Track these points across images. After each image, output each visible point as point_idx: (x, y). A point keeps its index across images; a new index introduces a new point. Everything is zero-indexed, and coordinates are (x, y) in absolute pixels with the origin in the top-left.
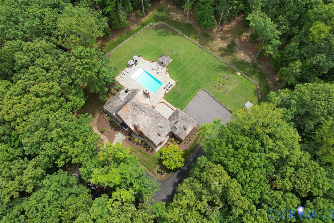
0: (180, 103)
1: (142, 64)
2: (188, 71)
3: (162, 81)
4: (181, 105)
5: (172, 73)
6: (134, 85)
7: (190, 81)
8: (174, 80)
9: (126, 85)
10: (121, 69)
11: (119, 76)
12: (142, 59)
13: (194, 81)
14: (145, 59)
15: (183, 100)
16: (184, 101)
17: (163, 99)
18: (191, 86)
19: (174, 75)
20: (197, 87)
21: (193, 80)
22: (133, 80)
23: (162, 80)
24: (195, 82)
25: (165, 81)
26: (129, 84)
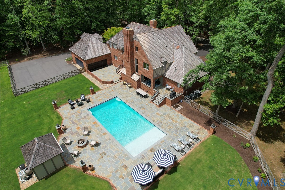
0: (75, 82)
1: (125, 167)
3: (86, 115)
4: (75, 80)
6: (158, 114)
9: (177, 115)
10: (199, 161)
11: (202, 140)
13: (16, 109)
16: (65, 84)
17: (101, 88)
18: (32, 102)
20: (22, 99)
22: (159, 125)
23: (85, 117)
24: (17, 106)
25: (82, 113)
26: (170, 117)
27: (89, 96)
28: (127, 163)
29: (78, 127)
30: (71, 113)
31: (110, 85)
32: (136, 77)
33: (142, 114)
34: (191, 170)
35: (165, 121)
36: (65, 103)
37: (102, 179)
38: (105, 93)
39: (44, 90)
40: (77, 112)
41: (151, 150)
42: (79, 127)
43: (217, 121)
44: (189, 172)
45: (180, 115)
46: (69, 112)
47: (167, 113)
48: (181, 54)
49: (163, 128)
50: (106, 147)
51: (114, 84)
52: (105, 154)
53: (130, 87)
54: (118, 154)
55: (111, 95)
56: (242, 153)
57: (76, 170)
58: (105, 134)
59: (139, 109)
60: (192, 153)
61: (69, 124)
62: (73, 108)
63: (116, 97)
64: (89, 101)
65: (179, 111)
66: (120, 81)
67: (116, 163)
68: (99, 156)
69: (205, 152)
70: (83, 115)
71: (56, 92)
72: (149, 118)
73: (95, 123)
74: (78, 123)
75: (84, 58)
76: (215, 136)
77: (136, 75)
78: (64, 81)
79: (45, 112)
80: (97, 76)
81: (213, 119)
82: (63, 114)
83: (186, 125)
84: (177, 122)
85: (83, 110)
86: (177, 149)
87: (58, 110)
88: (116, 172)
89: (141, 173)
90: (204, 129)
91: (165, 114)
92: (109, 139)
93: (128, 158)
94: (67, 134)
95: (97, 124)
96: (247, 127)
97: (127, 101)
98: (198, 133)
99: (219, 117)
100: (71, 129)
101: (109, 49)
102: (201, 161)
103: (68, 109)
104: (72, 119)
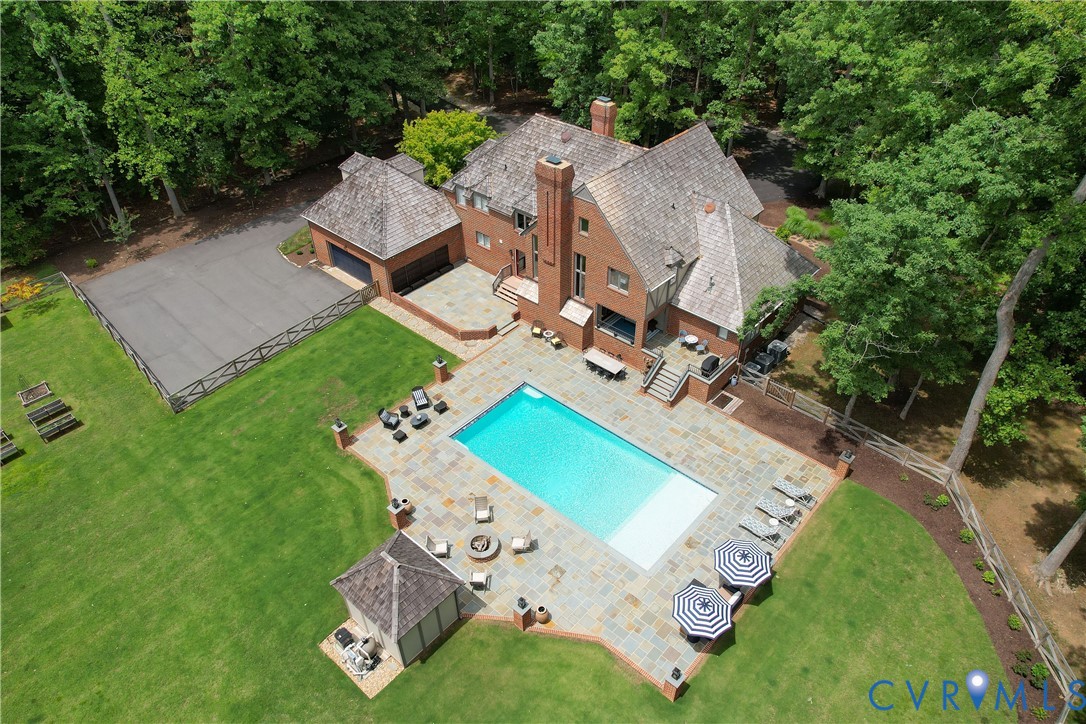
0: (360, 342)
1: (634, 601)
2: (215, 533)
3: (453, 457)
4: (358, 333)
5: (357, 513)
6: (672, 430)
7: (234, 459)
8: (358, 463)
9: (732, 429)
10: (824, 558)
11: (820, 499)
12: (639, 662)
13: (204, 457)
14: (611, 655)
15: (337, 355)
16: (329, 349)
17: (460, 356)
18: (245, 427)
19: (352, 495)
20: (206, 420)
21: (209, 463)
22: (686, 465)
23: (453, 464)
24: (203, 447)
25: (436, 452)
26: (712, 438)
27: (435, 389)
28: (635, 588)
29: (445, 498)
30: (401, 456)
31: (487, 342)
32: (577, 313)
33: (627, 437)
34: (809, 585)
35: (700, 453)
36: (365, 421)
37: (579, 640)
38: (482, 374)
39: (266, 381)
40: (420, 451)
41: (690, 544)
42: (449, 499)
43: (850, 436)
44: (806, 591)
45: (741, 427)
46: (394, 454)
47: (702, 426)
48: (722, 231)
49: (702, 473)
50: (557, 550)
51: (501, 338)
52: (563, 572)
53: (558, 346)
54: (601, 568)
55: (505, 377)
56: (929, 524)
57: (496, 627)
58: (538, 511)
59: (611, 419)
60: (800, 540)
61: (413, 493)
62: (401, 438)
63: (524, 384)
64: (442, 409)
65: (735, 415)
66: (515, 324)
67: (605, 592)
68: (547, 579)
69: (836, 532)
70: (444, 457)
71: (311, 386)
72: (651, 445)
73: (493, 480)
74: (439, 485)
75: (380, 254)
76: (852, 483)
77: (577, 305)
78: (321, 341)
79: (313, 459)
80: (429, 310)
81: (837, 432)
82: (378, 461)
83: (765, 457)
84: (736, 451)
85: (435, 439)
86: (760, 534)
87: (353, 448)
88: (614, 616)
89: (702, 611)
90: (819, 465)
91: (695, 429)
92: (557, 526)
93: (633, 575)
94: (423, 524)
95: (500, 482)
96: (934, 447)
97: (564, 395)
98: (803, 481)
99: (856, 425)
100: (428, 508)
101: (452, 211)
102: (828, 558)
103: (384, 443)
104: (413, 476)
